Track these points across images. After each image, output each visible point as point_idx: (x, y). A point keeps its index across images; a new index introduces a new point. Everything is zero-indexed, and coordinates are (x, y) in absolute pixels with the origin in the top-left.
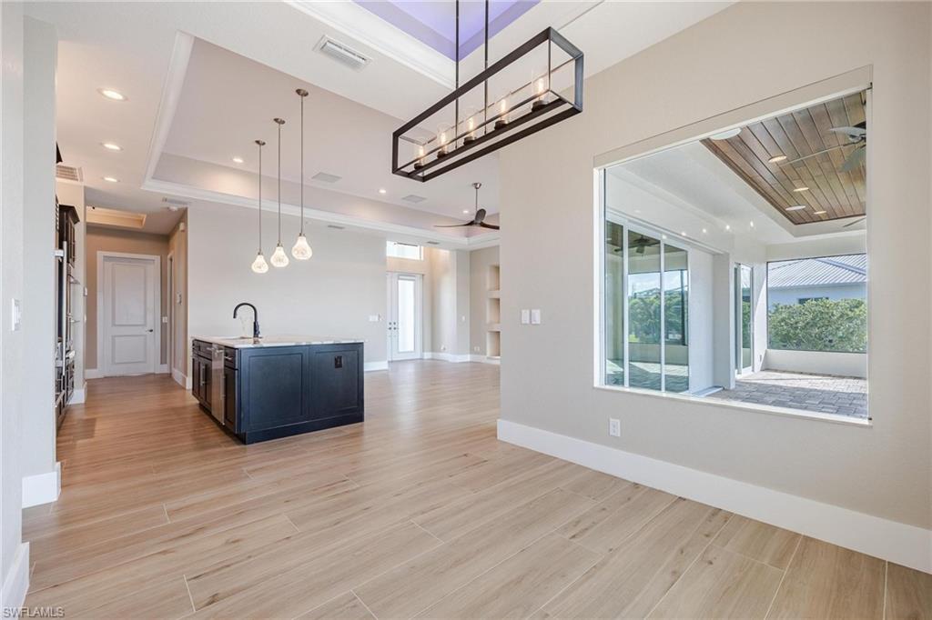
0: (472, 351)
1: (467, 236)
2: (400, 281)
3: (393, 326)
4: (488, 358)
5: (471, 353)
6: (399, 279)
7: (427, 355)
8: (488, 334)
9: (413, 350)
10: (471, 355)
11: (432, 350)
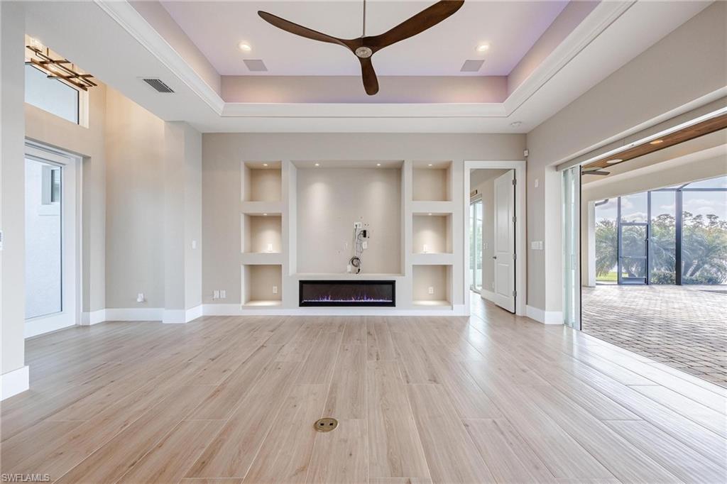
0: (206, 299)
4: (243, 307)
5: (206, 302)
8: (243, 268)
10: (205, 305)
11: (109, 304)
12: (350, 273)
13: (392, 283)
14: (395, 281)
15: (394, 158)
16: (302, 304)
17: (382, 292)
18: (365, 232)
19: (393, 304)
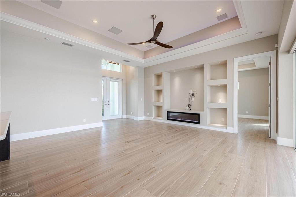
0: (145, 115)
1: (144, 59)
2: (111, 82)
3: (108, 103)
4: (153, 118)
5: (145, 116)
6: (110, 81)
7: (124, 117)
8: (153, 107)
9: (117, 114)
10: (145, 117)
11: (127, 114)
12: (187, 110)
13: (199, 115)
14: (199, 114)
15: (200, 64)
16: (168, 119)
17: (195, 118)
18: (193, 94)
19: (199, 123)
